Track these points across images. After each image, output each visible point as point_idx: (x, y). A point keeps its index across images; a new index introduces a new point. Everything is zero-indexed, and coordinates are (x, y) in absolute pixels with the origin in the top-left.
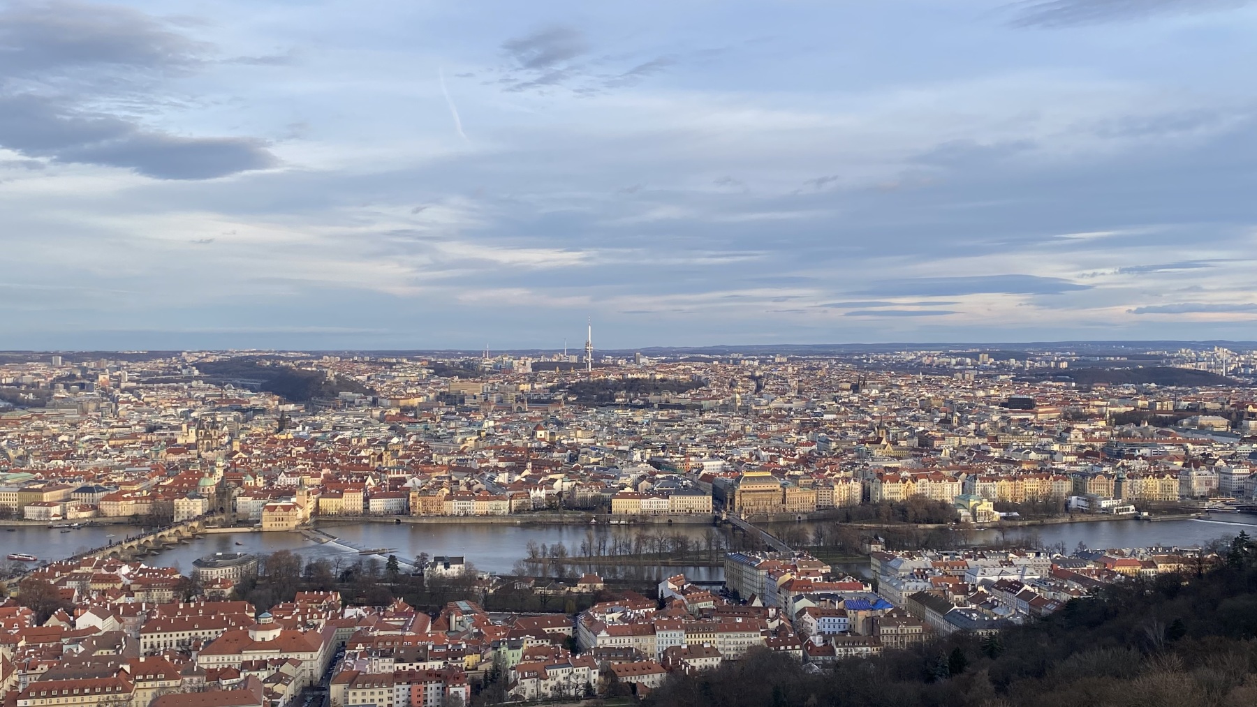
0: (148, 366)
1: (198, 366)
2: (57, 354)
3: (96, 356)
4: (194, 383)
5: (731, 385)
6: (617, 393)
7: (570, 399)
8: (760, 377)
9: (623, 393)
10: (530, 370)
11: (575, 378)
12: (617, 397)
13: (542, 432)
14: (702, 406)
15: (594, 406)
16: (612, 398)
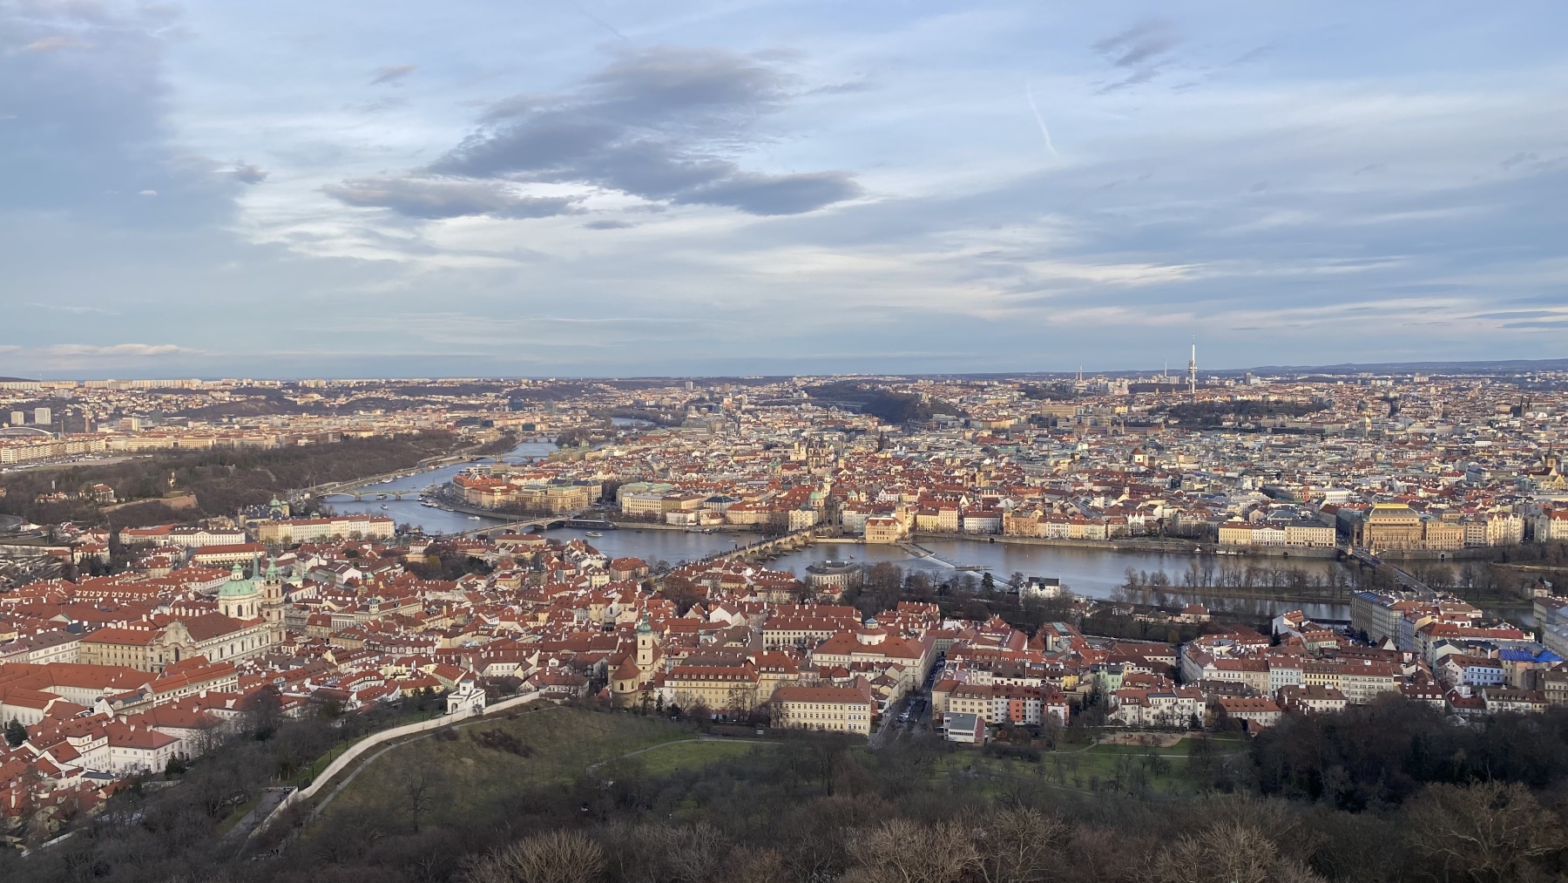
0: (764, 390)
1: (806, 389)
2: (689, 379)
3: (722, 381)
4: (803, 406)
5: (1359, 408)
6: (1224, 416)
7: (1171, 422)
8: (1395, 399)
9: (1231, 416)
10: (1126, 392)
11: (1176, 400)
12: (1224, 420)
13: (1141, 457)
14: (1324, 431)
15: (1198, 430)
16: (1219, 422)
